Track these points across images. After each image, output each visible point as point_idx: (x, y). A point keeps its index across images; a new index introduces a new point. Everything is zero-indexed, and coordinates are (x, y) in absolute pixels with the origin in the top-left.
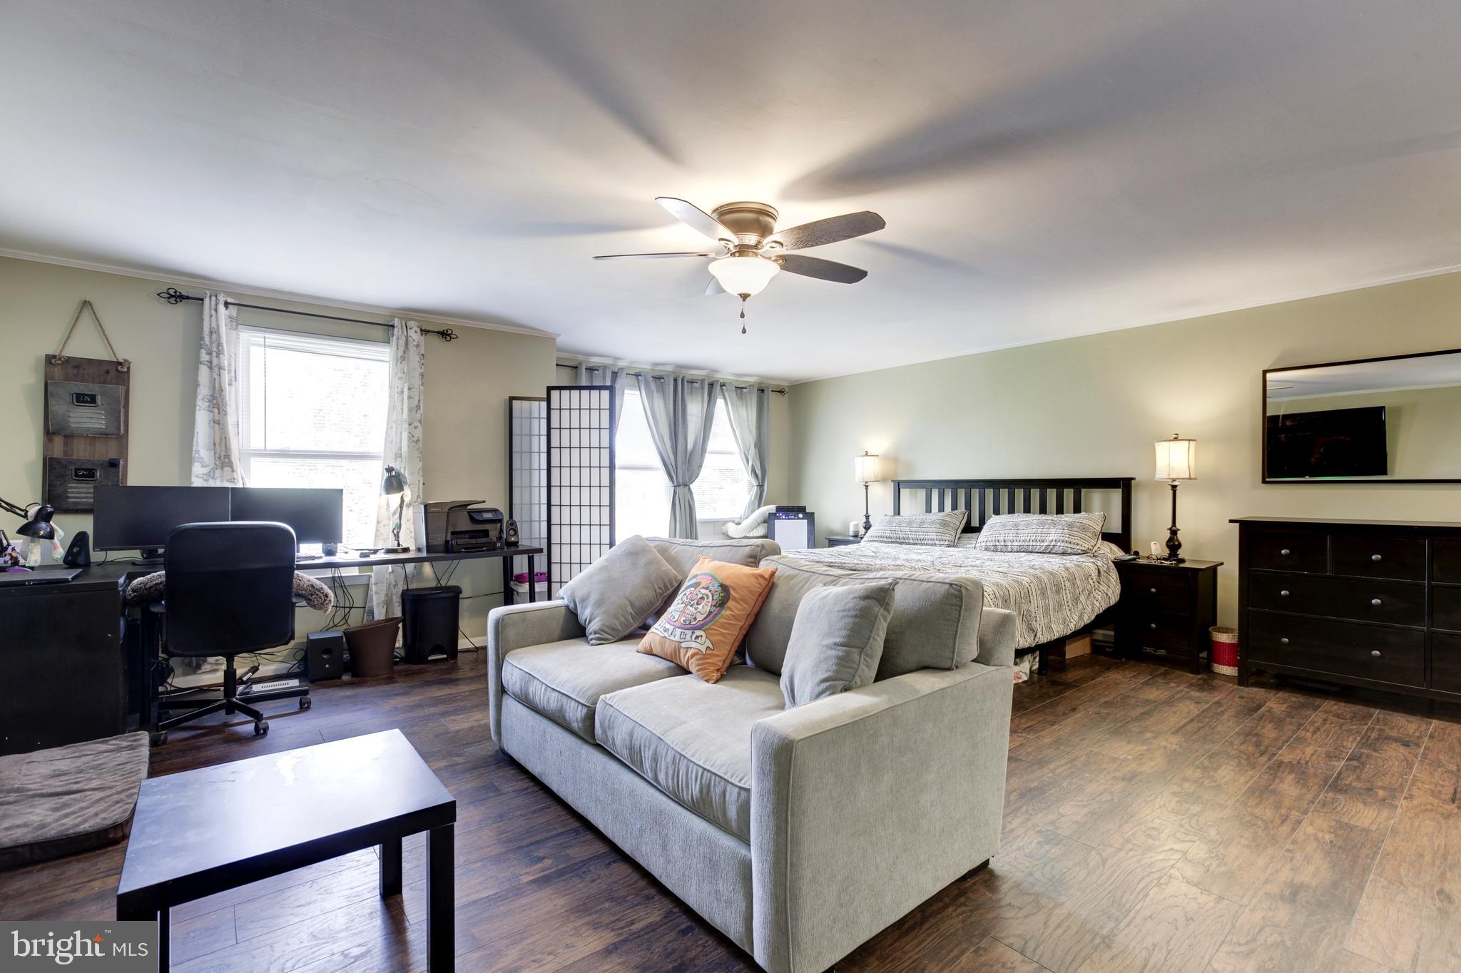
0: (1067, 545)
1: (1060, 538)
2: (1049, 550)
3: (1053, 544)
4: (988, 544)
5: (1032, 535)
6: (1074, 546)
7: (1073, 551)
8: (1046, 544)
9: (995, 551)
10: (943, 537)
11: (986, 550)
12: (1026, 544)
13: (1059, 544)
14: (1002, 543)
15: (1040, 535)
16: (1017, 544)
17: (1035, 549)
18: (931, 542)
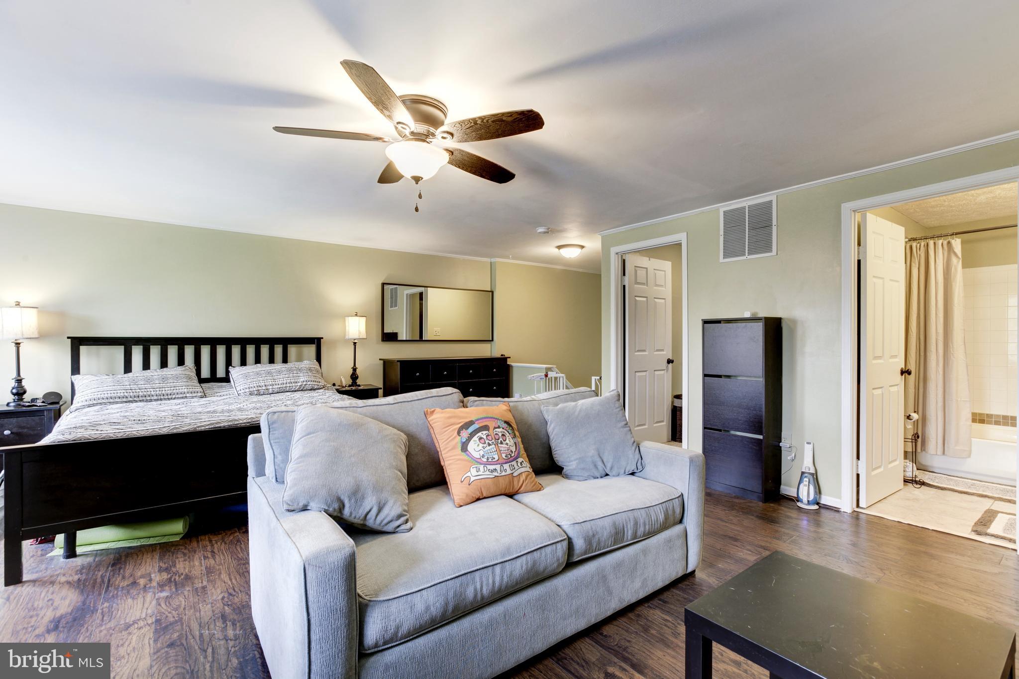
0: (314, 383)
1: (309, 379)
2: (302, 388)
3: (304, 383)
4: (251, 390)
5: (287, 379)
6: (318, 384)
7: (318, 387)
8: (299, 384)
9: (259, 394)
10: (194, 390)
11: (251, 394)
12: (284, 386)
13: (309, 383)
14: (264, 388)
15: (293, 378)
16: (276, 387)
17: (292, 389)
18: (182, 396)
